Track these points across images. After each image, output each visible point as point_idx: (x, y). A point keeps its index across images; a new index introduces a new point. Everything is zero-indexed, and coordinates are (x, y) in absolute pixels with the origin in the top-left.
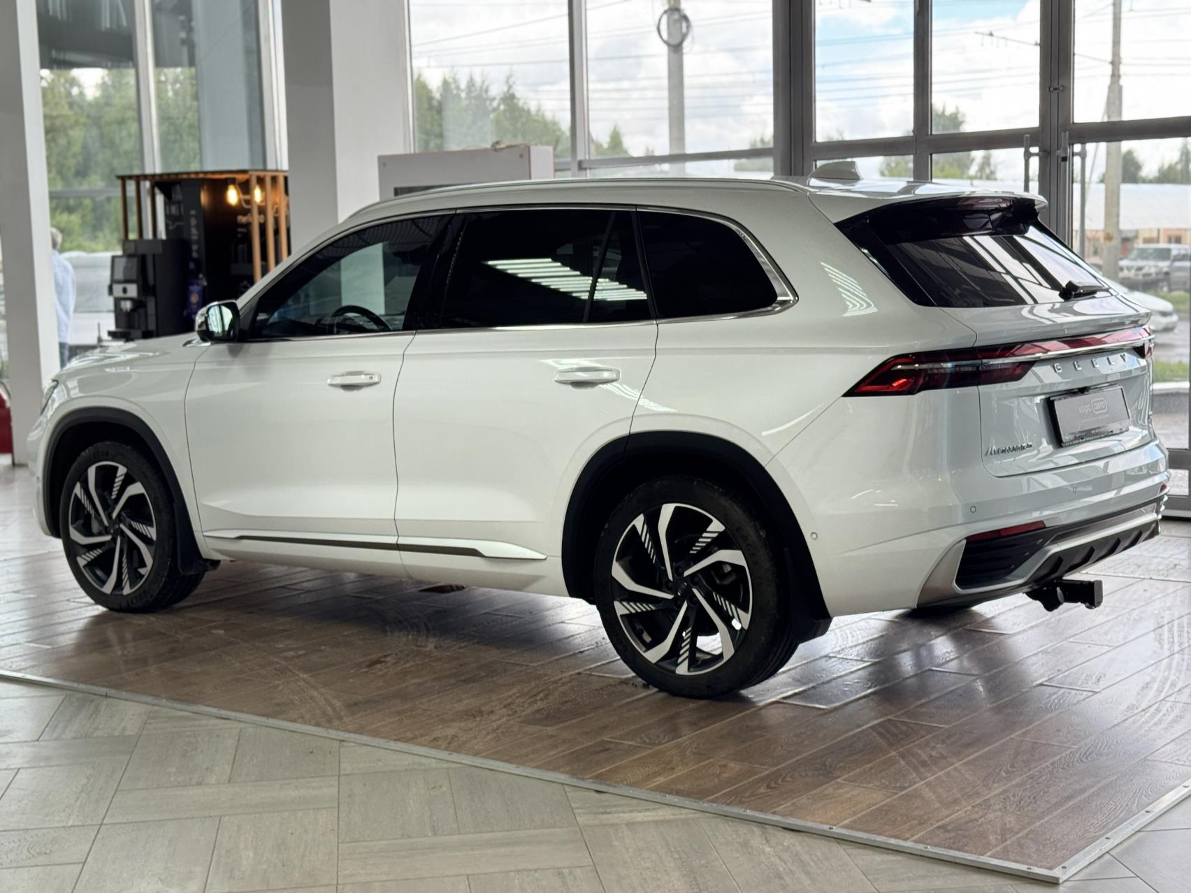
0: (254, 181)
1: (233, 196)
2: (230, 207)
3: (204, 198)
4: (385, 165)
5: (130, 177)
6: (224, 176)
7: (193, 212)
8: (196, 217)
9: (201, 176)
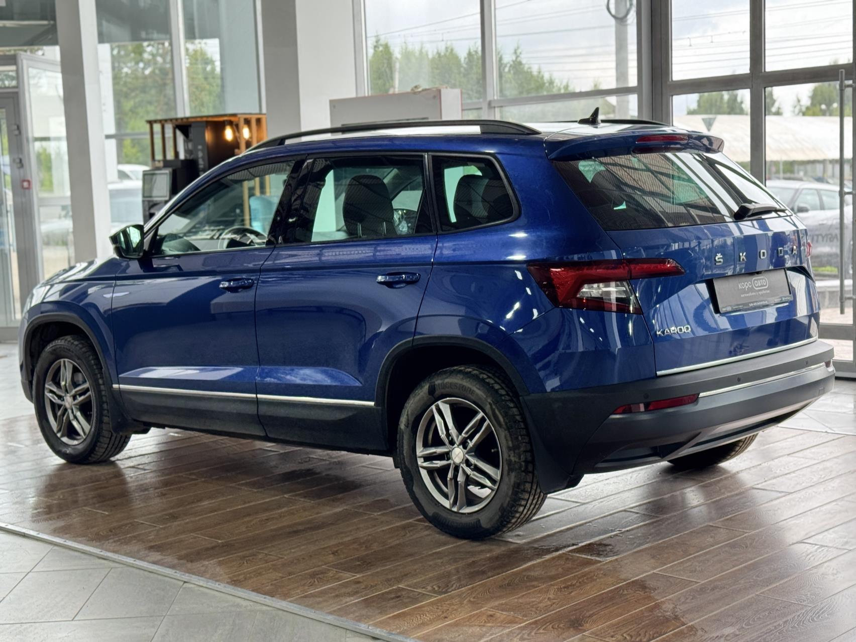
0: (242, 122)
1: (229, 134)
2: (226, 142)
3: (208, 136)
4: (334, 107)
5: (156, 121)
6: (221, 119)
7: (200, 147)
8: (202, 150)
9: (205, 119)
